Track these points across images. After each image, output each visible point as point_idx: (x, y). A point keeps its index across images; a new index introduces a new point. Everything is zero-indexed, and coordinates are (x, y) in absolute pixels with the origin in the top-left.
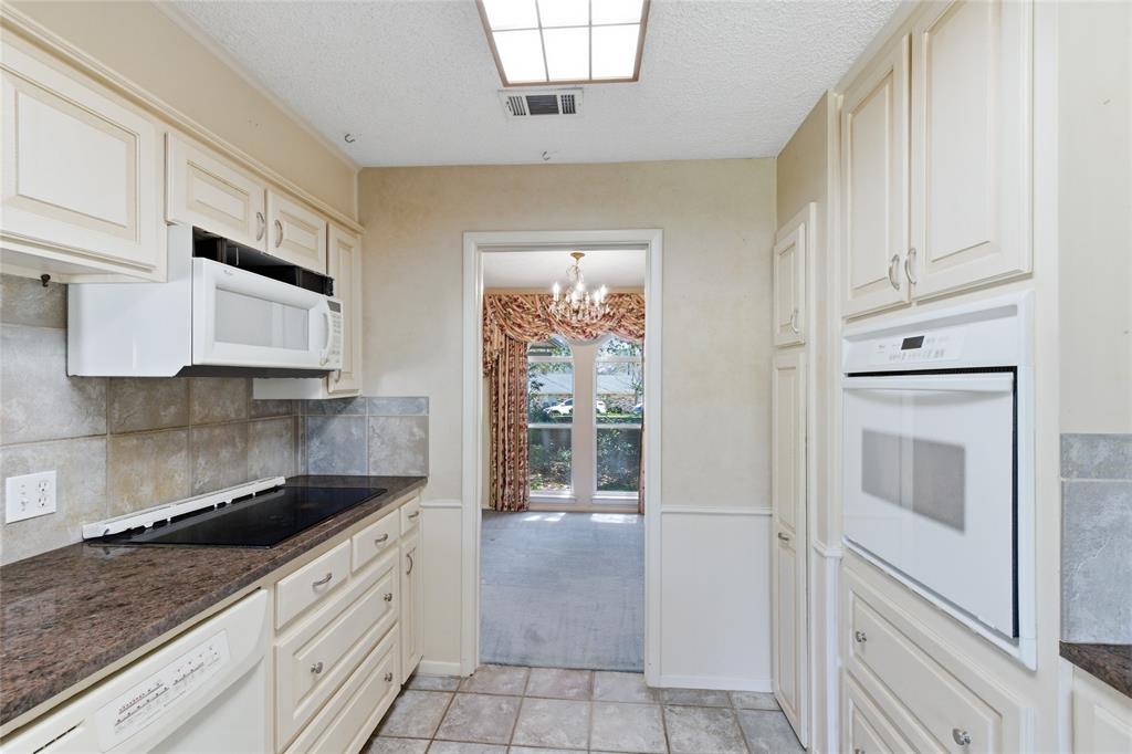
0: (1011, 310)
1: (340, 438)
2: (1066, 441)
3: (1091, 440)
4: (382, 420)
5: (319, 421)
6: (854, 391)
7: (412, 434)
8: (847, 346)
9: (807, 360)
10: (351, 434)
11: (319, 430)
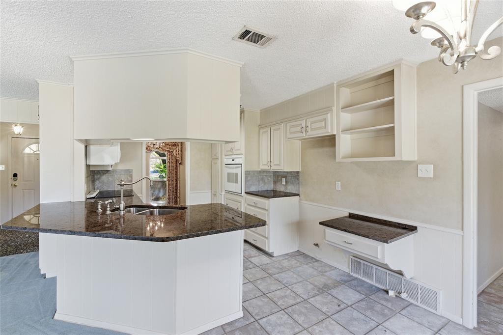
0: (241, 158)
1: (106, 181)
2: (245, 171)
3: (247, 171)
4: (118, 176)
5: (98, 176)
6: (226, 167)
7: (128, 179)
8: (225, 160)
9: (219, 161)
10: (109, 179)
11: (99, 178)
